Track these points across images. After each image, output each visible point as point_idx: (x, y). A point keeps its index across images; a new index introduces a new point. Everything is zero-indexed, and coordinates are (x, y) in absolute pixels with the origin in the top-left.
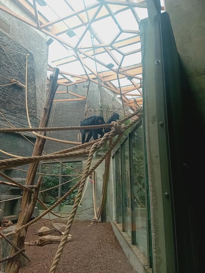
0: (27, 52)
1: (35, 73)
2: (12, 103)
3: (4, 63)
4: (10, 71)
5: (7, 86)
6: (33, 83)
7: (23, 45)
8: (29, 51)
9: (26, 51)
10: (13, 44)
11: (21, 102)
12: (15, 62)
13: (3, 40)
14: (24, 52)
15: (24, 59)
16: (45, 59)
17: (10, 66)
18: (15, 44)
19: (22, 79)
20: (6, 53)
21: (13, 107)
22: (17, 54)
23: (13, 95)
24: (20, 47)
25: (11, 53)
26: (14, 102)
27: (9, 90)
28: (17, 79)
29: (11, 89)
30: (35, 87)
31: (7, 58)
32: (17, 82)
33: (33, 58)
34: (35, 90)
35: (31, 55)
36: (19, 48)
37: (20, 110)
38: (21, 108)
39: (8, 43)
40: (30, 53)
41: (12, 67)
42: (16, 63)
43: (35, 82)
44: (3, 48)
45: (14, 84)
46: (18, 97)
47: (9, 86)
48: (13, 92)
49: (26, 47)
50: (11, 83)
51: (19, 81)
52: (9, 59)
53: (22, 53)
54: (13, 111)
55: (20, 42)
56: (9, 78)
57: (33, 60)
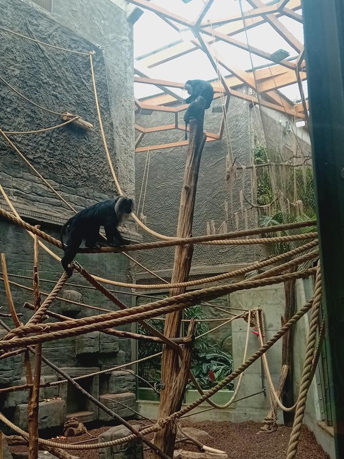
0: (89, 46)
1: (108, 93)
2: (67, 165)
3: (46, 79)
4: (59, 96)
5: (54, 129)
6: (106, 116)
7: (80, 32)
8: (93, 43)
9: (87, 44)
10: (59, 33)
11: (86, 162)
12: (67, 74)
13: (41, 27)
14: (84, 48)
15: (85, 64)
16: (128, 56)
17: (57, 84)
18: (64, 33)
19: (85, 109)
20: (48, 56)
21: (72, 175)
22: (71, 54)
23: (69, 146)
24: (75, 38)
25: (58, 53)
26: (71, 164)
27: (61, 137)
28: (73, 112)
29: (64, 134)
30: (112, 124)
31: (50, 67)
32: (74, 119)
33: (102, 59)
34: (112, 131)
35: (99, 52)
36: (73, 40)
37: (84, 179)
38: (86, 174)
39: (51, 31)
40: (96, 49)
41: (62, 85)
42: (70, 76)
43: (110, 114)
44: (41, 46)
45: (71, 122)
46: (79, 152)
47: (58, 128)
48: (68, 141)
49: (86, 37)
50: (63, 121)
51: (79, 114)
52: (55, 68)
53: (81, 51)
54: (71, 184)
55: (74, 26)
56: (58, 110)
57: (104, 64)
